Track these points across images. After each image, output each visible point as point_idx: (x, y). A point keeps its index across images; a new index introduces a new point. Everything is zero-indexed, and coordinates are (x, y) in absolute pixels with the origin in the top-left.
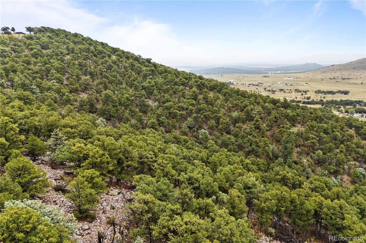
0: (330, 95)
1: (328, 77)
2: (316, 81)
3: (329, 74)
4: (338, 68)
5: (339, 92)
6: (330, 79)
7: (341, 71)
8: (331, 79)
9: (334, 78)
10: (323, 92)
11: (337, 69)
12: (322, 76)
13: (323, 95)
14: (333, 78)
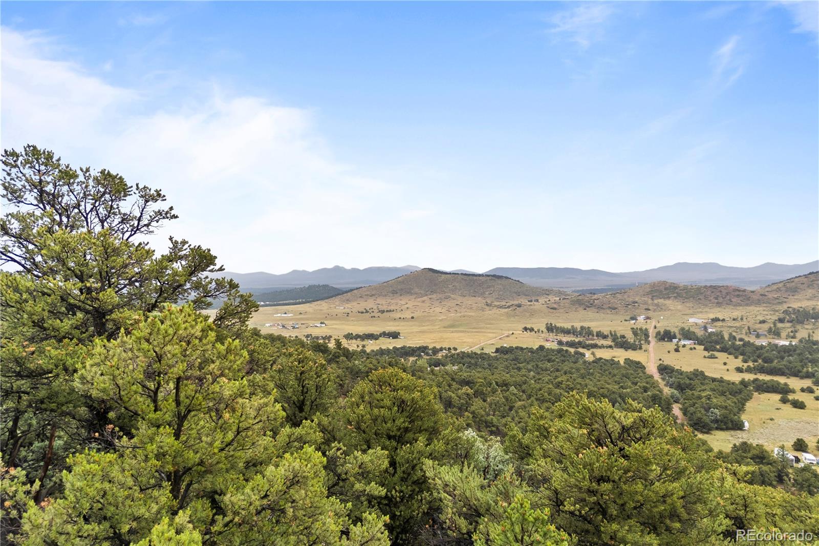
0: (371, 342)
1: (355, 310)
2: (336, 317)
3: (355, 304)
4: (368, 293)
5: (384, 334)
6: (359, 312)
7: (374, 298)
8: (362, 313)
9: (367, 312)
10: (357, 337)
11: (367, 295)
12: (344, 308)
13: (359, 342)
14: (365, 311)
